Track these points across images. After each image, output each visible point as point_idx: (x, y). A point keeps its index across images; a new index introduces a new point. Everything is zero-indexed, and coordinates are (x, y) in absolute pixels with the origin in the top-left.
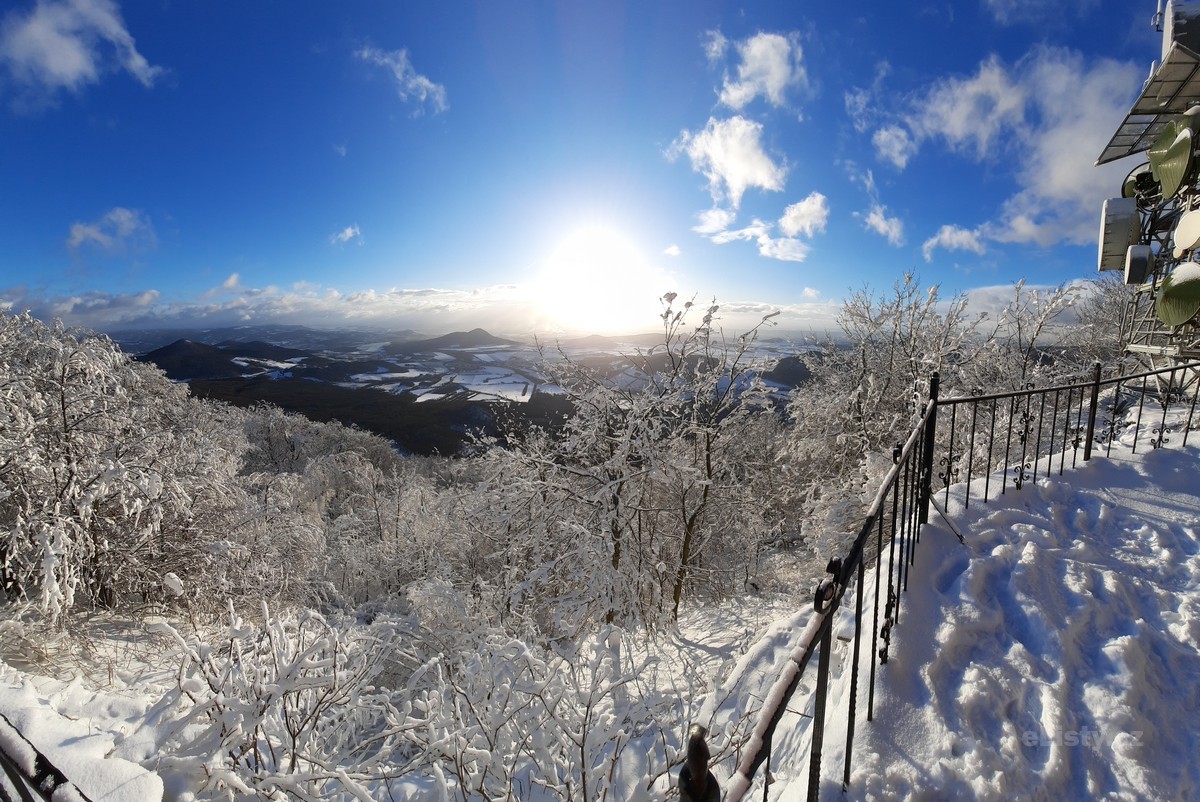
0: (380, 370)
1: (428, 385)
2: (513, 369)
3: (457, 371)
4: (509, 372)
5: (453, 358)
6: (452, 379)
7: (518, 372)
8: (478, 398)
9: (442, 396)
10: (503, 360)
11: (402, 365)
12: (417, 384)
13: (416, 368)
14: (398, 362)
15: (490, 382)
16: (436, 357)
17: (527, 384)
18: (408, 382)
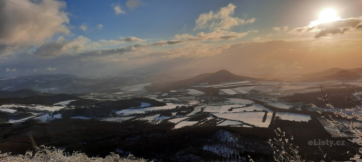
0: (143, 104)
1: (184, 114)
2: (252, 100)
3: (207, 102)
4: (250, 102)
5: (202, 93)
6: (202, 109)
7: (258, 103)
8: (225, 124)
9: (195, 122)
10: (244, 92)
11: (161, 100)
12: (174, 114)
13: (173, 102)
14: (158, 98)
15: (234, 111)
16: (189, 93)
17: (266, 112)
18: (168, 113)
